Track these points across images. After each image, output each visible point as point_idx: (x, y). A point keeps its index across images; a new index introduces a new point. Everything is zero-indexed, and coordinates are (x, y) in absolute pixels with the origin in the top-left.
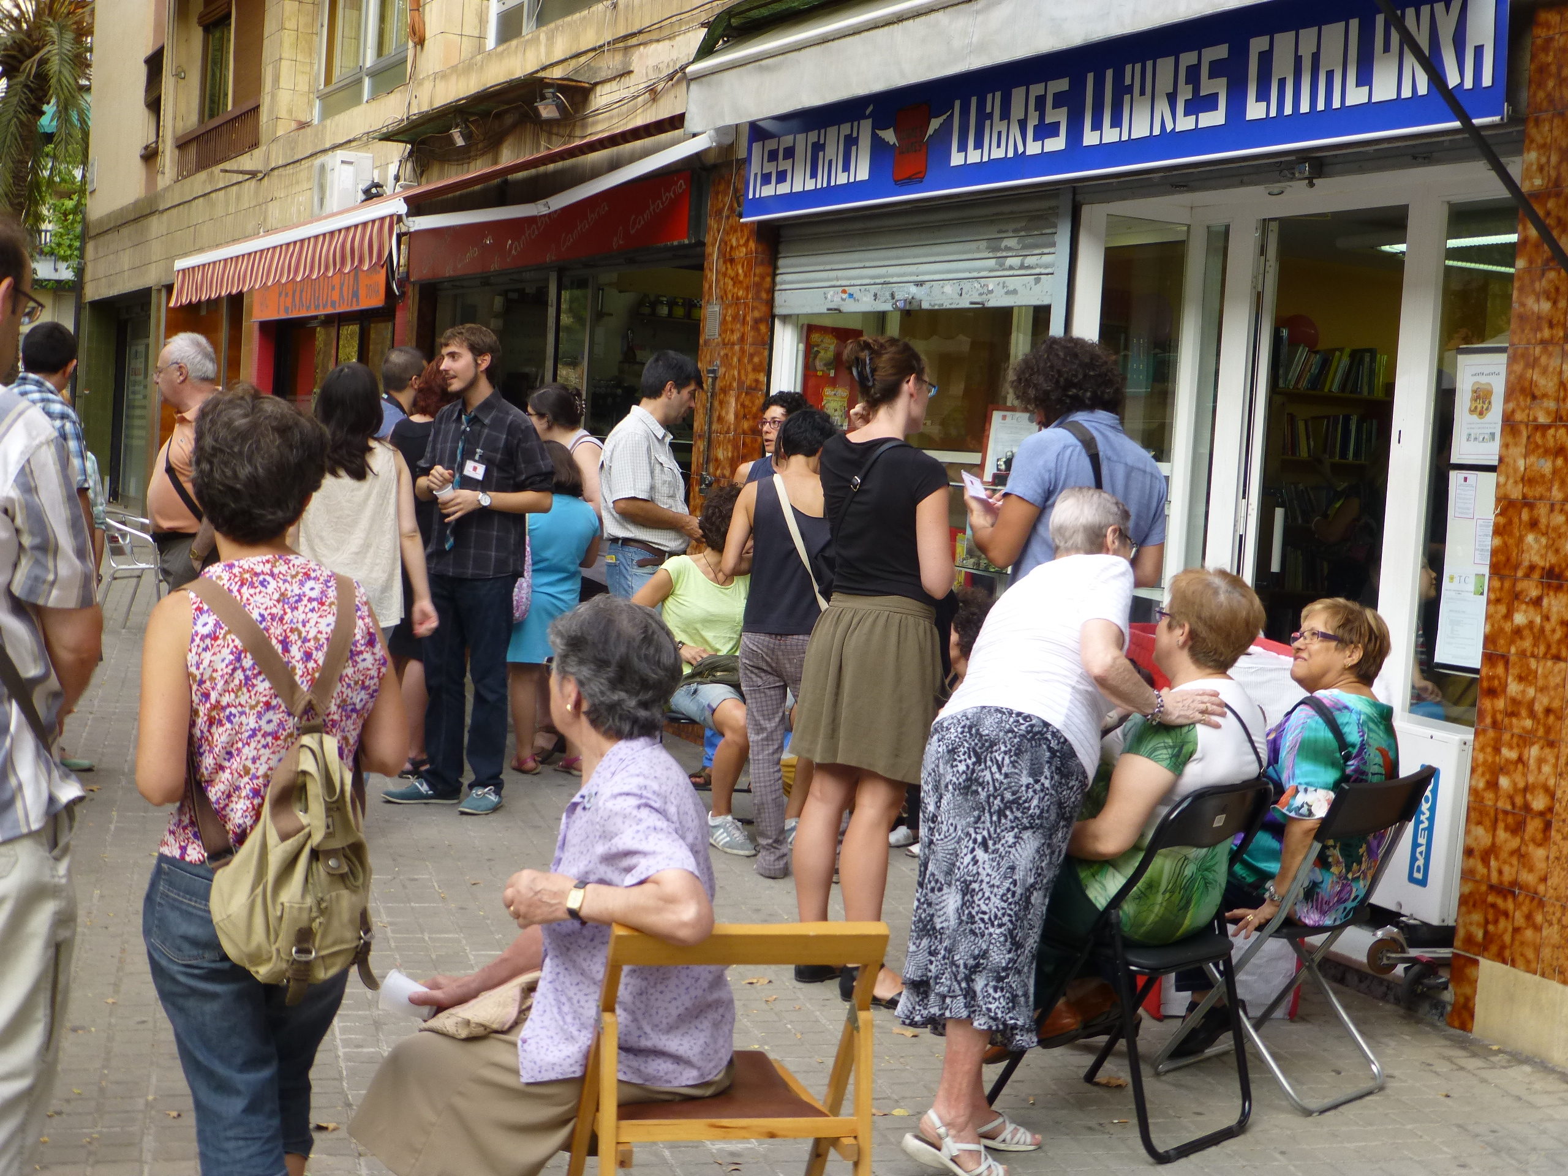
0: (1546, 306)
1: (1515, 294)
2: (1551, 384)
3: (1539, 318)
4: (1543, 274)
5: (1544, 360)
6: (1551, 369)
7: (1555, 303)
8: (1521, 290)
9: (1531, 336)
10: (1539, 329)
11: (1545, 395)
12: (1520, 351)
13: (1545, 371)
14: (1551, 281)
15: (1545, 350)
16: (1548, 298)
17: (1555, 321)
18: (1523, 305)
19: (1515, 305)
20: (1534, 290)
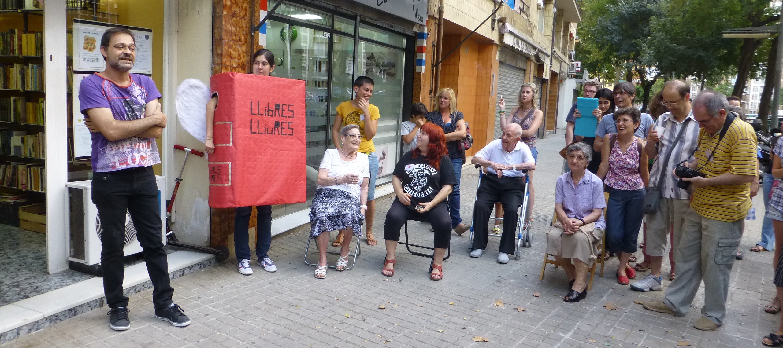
0: (233, 29)
1: (224, 23)
2: (236, 54)
3: (232, 32)
4: (232, 18)
5: (234, 46)
6: (236, 49)
7: (236, 28)
8: (226, 21)
9: (230, 37)
10: (232, 36)
11: (235, 58)
12: (226, 42)
13: (234, 50)
14: (234, 21)
15: (234, 43)
16: (234, 27)
17: (236, 34)
18: (226, 27)
19: (224, 26)
20: (229, 23)
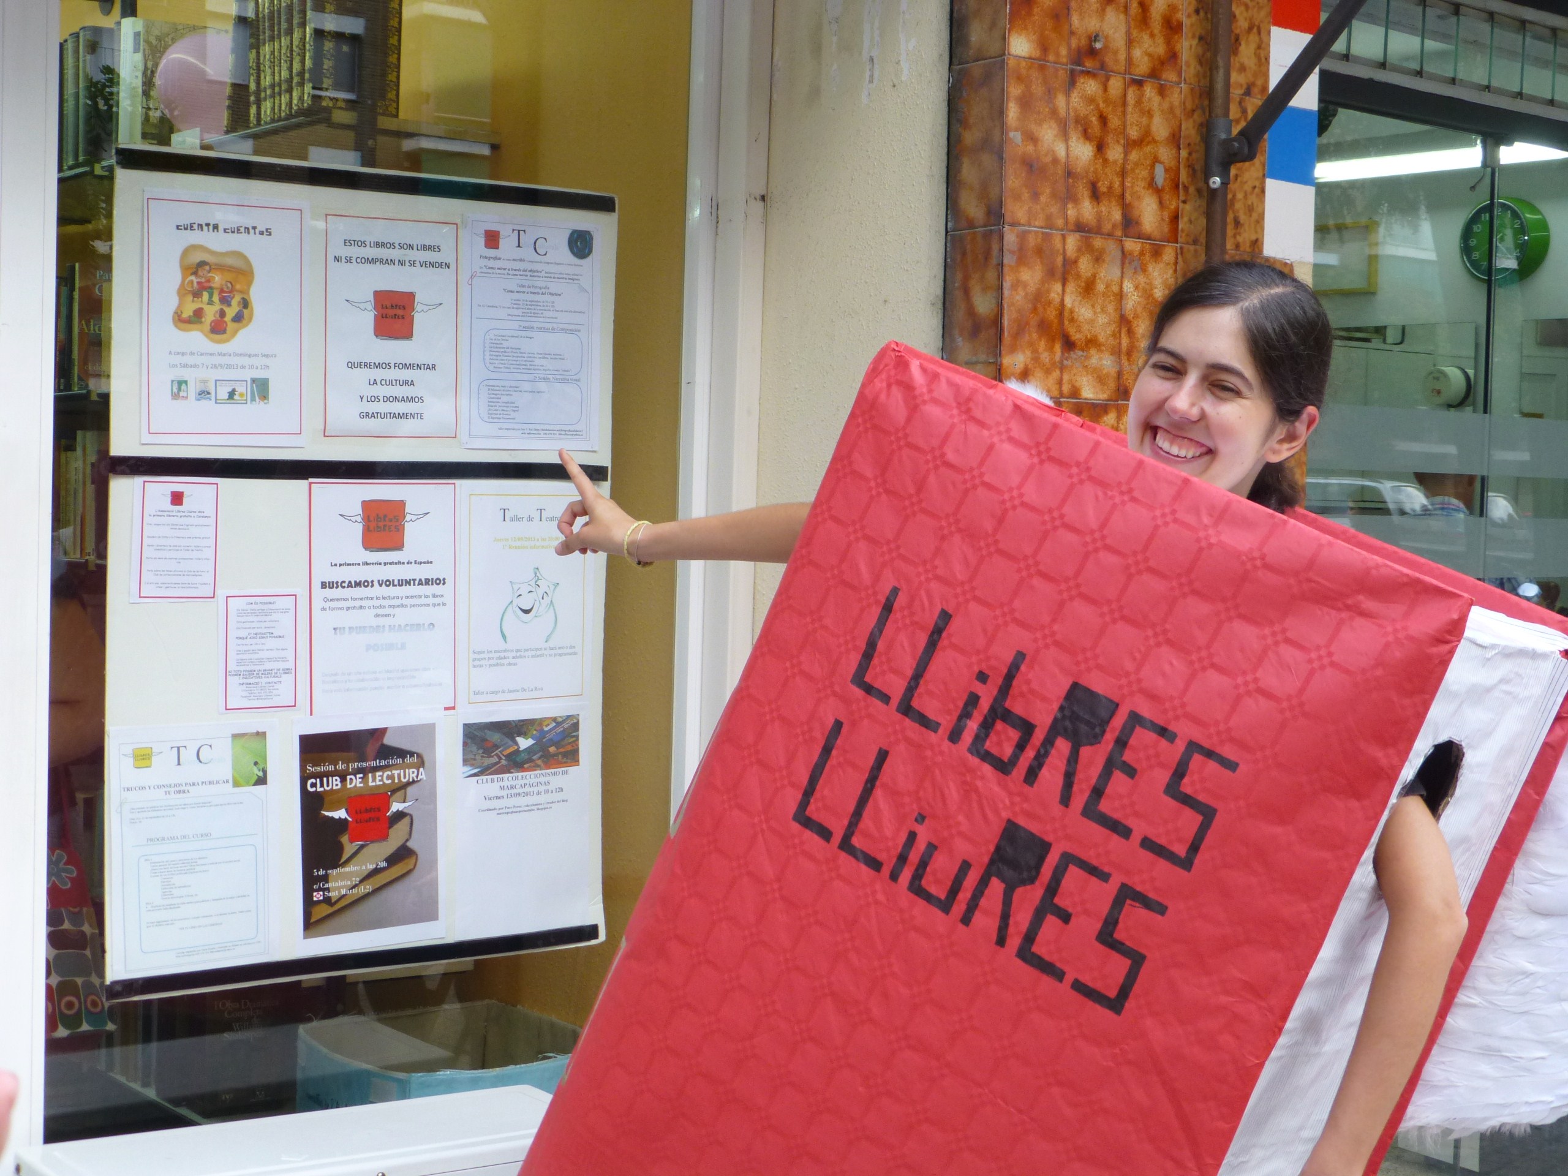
0: (1082, 152)
1: (1013, 112)
2: (1102, 319)
3: (1070, 174)
4: (1072, 82)
5: (1085, 265)
6: (1100, 287)
7: (1100, 148)
8: (1025, 103)
9: (1054, 209)
10: (1071, 197)
11: (1092, 342)
12: (1032, 241)
13: (1088, 289)
14: (1091, 100)
15: (1087, 247)
16: (1086, 135)
17: (1103, 187)
18: (1031, 138)
19: (1016, 136)
20: (1054, 112)
